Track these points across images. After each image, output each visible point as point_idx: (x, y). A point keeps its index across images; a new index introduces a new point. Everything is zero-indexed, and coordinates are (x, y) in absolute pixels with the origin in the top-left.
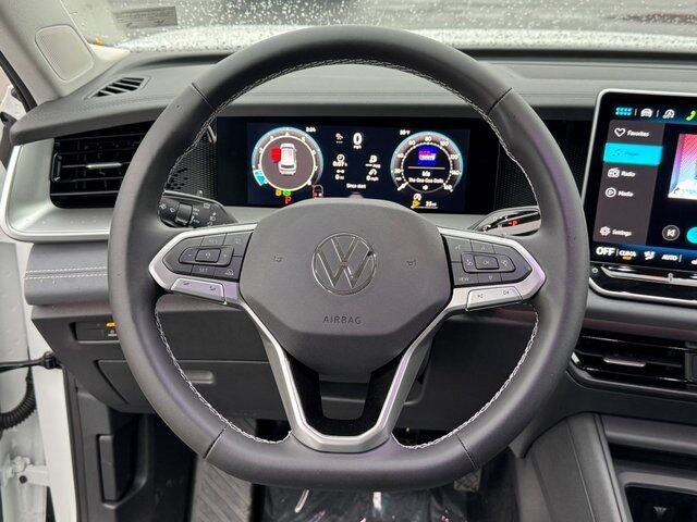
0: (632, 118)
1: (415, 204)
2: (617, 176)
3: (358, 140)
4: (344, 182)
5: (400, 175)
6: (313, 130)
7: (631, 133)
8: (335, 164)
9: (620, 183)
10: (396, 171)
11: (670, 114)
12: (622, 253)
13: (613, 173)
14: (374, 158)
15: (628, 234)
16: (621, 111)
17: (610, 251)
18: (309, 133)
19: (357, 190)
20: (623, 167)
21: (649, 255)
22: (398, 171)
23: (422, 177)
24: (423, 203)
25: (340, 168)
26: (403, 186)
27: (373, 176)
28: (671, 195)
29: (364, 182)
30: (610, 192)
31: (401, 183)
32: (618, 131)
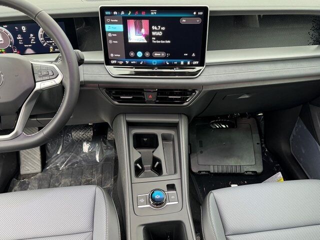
0: (111, 15)
1: (51, 50)
2: (111, 36)
3: (24, 29)
4: (23, 45)
5: (43, 40)
6: (6, 26)
7: (112, 21)
8: (18, 38)
9: (113, 38)
10: (41, 39)
11: (123, 13)
12: (119, 62)
13: (110, 35)
14: (32, 35)
15: (119, 56)
16: (107, 13)
17: (115, 62)
18: (5, 28)
19: (28, 47)
20: (112, 33)
21: (127, 62)
22: (42, 39)
23: (51, 41)
24: (54, 49)
25: (20, 40)
26: (45, 44)
27: (33, 41)
28: (129, 41)
29: (31, 44)
30: (110, 42)
31: (44, 43)
32: (108, 20)
